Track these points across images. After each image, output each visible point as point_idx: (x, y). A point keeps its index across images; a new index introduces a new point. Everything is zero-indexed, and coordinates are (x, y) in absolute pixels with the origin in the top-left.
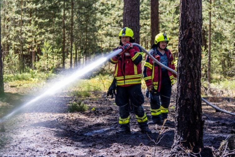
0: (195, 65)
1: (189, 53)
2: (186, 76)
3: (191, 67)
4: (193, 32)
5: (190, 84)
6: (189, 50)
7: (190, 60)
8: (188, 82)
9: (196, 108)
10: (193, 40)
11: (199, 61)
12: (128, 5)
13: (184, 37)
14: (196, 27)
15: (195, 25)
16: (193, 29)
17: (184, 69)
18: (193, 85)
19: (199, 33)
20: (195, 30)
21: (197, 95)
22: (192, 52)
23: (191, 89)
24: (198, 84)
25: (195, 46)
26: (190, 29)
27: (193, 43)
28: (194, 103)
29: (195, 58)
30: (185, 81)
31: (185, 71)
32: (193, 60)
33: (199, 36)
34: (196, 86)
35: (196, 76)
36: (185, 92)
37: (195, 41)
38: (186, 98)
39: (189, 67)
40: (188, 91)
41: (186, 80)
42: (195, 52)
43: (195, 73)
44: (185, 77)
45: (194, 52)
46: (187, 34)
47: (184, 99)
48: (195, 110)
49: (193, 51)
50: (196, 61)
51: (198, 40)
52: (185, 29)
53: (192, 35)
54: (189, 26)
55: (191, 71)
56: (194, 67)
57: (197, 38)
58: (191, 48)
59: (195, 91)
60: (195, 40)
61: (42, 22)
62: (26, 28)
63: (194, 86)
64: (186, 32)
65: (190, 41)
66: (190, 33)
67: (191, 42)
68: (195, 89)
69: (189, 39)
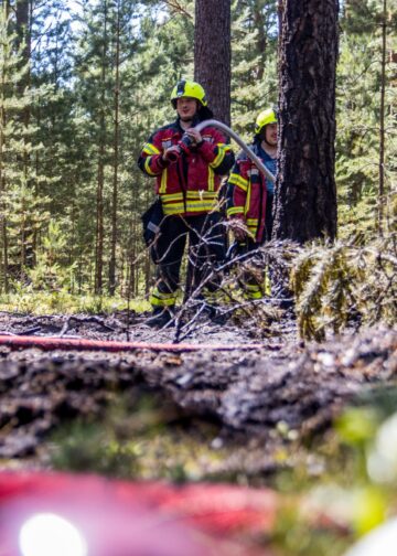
0: (320, 103)
1: (307, 74)
2: (298, 129)
3: (311, 107)
4: (315, 24)
5: (307, 148)
6: (305, 67)
7: (307, 92)
8: (303, 145)
9: (323, 207)
10: (316, 43)
11: (330, 96)
12: (203, 69)
13: (294, 36)
14: (324, 14)
15: (321, 7)
16: (316, 17)
17: (292, 114)
18: (315, 150)
19: (331, 28)
20: (321, 20)
21: (324, 178)
22: (312, 71)
23: (310, 162)
24: (326, 150)
25: (320, 59)
26: (309, 16)
27: (316, 50)
28: (316, 196)
29: (319, 86)
30: (295, 142)
31: (295, 117)
32: (316, 91)
33: (329, 35)
34: (322, 153)
35: (321, 132)
36: (296, 168)
37: (321, 47)
38: (297, 182)
39: (306, 109)
40: (301, 164)
41: (299, 139)
42: (321, 73)
43: (321, 124)
44: (294, 132)
45: (317, 74)
46: (301, 28)
47: (294, 186)
48: (319, 212)
49: (316, 69)
50: (324, 94)
51: (329, 45)
52: (297, 15)
53: (312, 31)
54: (306, 9)
55: (309, 118)
56: (316, 110)
57: (326, 40)
58: (311, 63)
59: (321, 166)
60: (319, 44)
61: (45, 182)
62: (11, 196)
63: (318, 154)
64: (298, 25)
65: (309, 45)
66: (309, 27)
67: (311, 48)
68: (319, 162)
69: (305, 40)
